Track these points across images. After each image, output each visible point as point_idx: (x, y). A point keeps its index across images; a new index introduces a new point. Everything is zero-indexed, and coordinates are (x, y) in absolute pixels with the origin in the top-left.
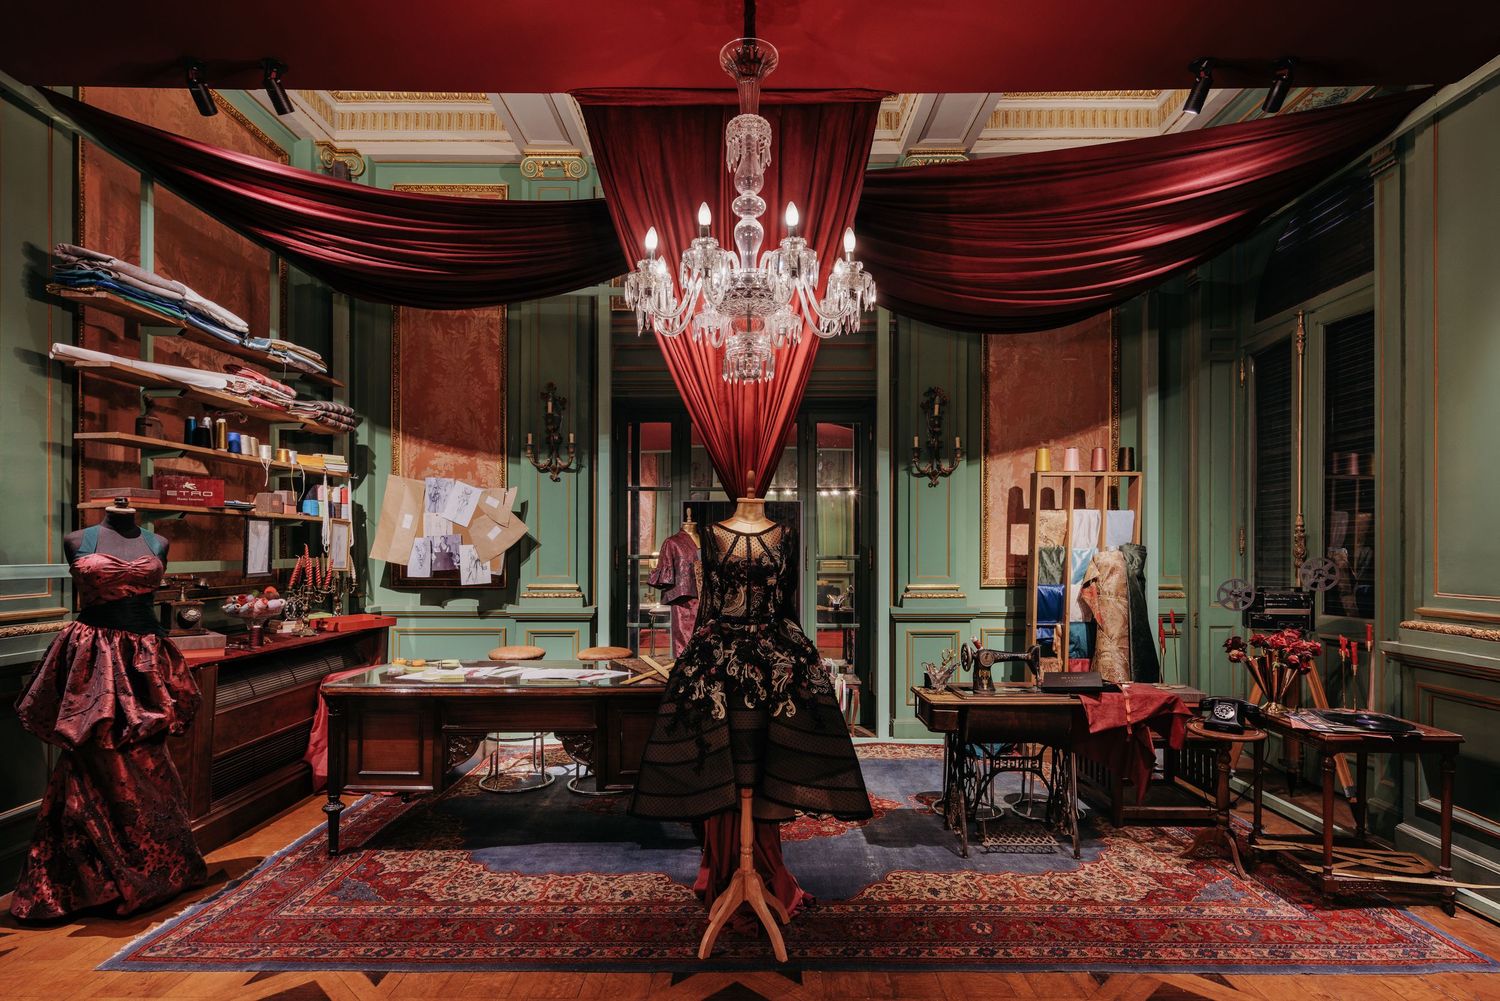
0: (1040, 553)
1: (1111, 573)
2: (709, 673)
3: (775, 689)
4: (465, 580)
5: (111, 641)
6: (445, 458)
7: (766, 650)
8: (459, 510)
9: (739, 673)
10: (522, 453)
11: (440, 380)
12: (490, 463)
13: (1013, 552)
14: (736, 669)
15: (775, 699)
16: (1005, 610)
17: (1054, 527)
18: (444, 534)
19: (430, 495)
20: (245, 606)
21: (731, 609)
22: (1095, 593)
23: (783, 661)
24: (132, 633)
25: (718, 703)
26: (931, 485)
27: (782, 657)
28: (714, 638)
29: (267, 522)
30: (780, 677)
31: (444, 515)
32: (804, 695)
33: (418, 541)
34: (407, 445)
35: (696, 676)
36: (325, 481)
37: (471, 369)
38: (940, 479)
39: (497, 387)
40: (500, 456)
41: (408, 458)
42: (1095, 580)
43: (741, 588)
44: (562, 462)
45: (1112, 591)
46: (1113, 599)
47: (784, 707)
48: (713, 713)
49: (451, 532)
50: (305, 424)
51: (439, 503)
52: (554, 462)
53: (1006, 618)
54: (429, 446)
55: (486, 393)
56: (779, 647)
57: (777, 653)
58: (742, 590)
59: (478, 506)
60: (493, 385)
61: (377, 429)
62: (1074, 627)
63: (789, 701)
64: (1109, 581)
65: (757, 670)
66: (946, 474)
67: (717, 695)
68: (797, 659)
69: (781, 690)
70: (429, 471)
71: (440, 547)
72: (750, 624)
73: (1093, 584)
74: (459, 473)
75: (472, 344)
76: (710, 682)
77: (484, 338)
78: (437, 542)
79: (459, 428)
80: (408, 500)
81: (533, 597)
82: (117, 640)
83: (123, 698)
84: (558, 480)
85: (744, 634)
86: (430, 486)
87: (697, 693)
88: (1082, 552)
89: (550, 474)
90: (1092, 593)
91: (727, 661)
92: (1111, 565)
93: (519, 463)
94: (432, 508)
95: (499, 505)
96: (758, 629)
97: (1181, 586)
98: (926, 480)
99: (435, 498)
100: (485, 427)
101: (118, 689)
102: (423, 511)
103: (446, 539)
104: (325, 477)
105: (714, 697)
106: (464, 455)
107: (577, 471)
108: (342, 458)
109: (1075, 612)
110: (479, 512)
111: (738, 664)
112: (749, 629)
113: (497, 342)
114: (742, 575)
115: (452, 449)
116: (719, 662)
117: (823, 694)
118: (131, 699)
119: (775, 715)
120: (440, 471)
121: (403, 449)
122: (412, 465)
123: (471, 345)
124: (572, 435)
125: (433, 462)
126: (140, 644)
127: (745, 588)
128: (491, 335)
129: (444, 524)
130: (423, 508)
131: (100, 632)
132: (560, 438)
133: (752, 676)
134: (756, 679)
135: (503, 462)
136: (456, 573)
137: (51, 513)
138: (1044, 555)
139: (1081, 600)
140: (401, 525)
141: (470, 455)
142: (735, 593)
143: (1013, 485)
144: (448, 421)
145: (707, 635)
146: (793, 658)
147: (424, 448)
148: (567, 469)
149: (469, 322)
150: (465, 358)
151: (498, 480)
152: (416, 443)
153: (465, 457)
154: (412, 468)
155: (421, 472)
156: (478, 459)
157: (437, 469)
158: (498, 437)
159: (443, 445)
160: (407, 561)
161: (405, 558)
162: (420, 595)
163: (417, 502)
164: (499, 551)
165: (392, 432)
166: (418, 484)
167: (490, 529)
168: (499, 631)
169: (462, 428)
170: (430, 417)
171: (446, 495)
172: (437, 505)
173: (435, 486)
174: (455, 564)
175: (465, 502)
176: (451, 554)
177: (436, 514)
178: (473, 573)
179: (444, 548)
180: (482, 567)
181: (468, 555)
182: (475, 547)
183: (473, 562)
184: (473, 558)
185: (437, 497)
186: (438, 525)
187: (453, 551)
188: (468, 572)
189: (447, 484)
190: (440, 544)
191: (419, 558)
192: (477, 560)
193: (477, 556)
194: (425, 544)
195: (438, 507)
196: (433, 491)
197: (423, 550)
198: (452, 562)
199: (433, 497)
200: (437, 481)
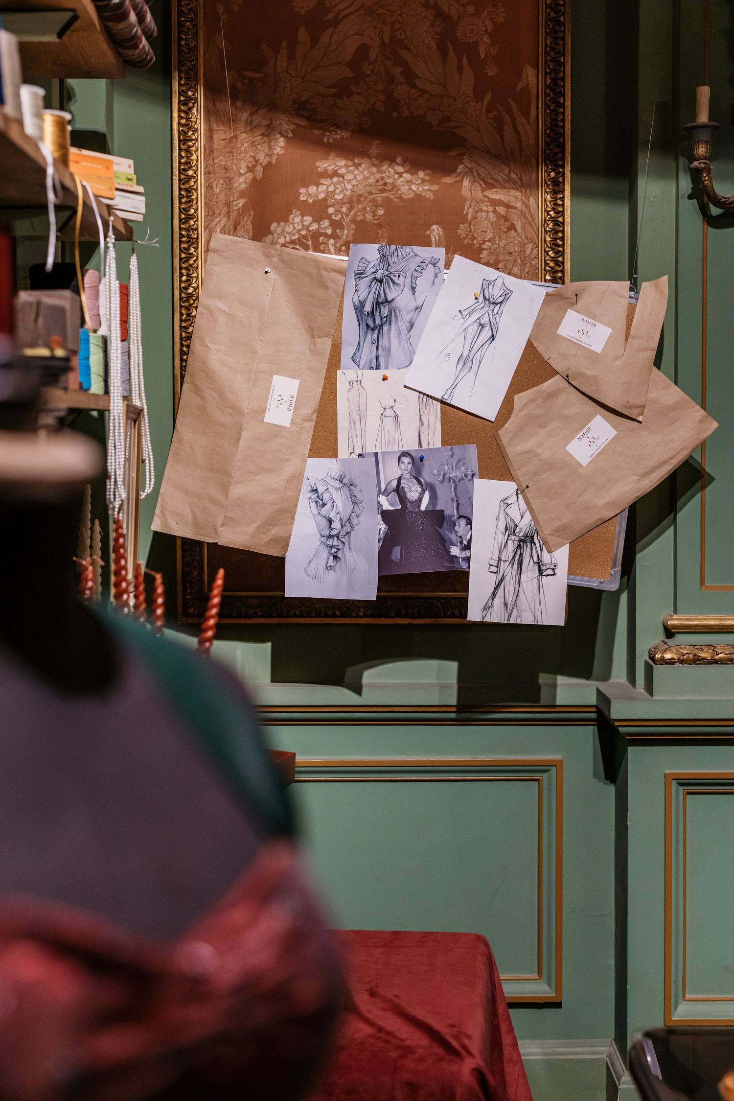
8: (465, 361)
12: (513, 197)
18: (413, 446)
34: (221, 135)
40: (542, 174)
41: (229, 180)
49: (434, 438)
51: (392, 337)
54: (297, 138)
59: (530, 345)
70: (299, 222)
71: (399, 491)
79: (397, 71)
80: (283, 325)
94: (368, 351)
95: (610, 340)
99: (377, 318)
100: (492, 71)
102: (334, 363)
103: (417, 462)
106: (414, 166)
115: (374, 150)
120: (337, 225)
121: (210, 152)
122: (241, 203)
125: (309, 193)
129: (409, 406)
130: (336, 349)
144: (363, 51)
147: (280, 145)
151: (537, 253)
152: (251, 127)
153: (421, 174)
154: (243, 210)
155: (274, 226)
156: (466, 183)
157: (329, 217)
158: (538, 111)
159: (345, 134)
160: (285, 542)
161: (275, 531)
162: (268, 645)
163: (312, 331)
164: (607, 505)
165: (176, 87)
166: (317, 264)
167: (577, 426)
168: (543, 767)
169: (410, 77)
170: (303, 35)
171: (418, 309)
172: (384, 342)
173: (379, 275)
174: (455, 551)
175: (487, 333)
176: (438, 517)
177: (380, 373)
178: (507, 579)
179: (413, 495)
180: (539, 564)
181: (498, 518)
182: (521, 491)
183: (511, 546)
184: (510, 529)
185: (385, 311)
186: (389, 412)
187: (445, 505)
188: (493, 579)
189: (421, 267)
190: (400, 479)
191: (327, 533)
192: (527, 540)
193: (525, 523)
194: (347, 484)
195: (388, 350)
196: (366, 292)
197: (340, 503)
198: (445, 544)
199: (372, 314)
200: (384, 257)
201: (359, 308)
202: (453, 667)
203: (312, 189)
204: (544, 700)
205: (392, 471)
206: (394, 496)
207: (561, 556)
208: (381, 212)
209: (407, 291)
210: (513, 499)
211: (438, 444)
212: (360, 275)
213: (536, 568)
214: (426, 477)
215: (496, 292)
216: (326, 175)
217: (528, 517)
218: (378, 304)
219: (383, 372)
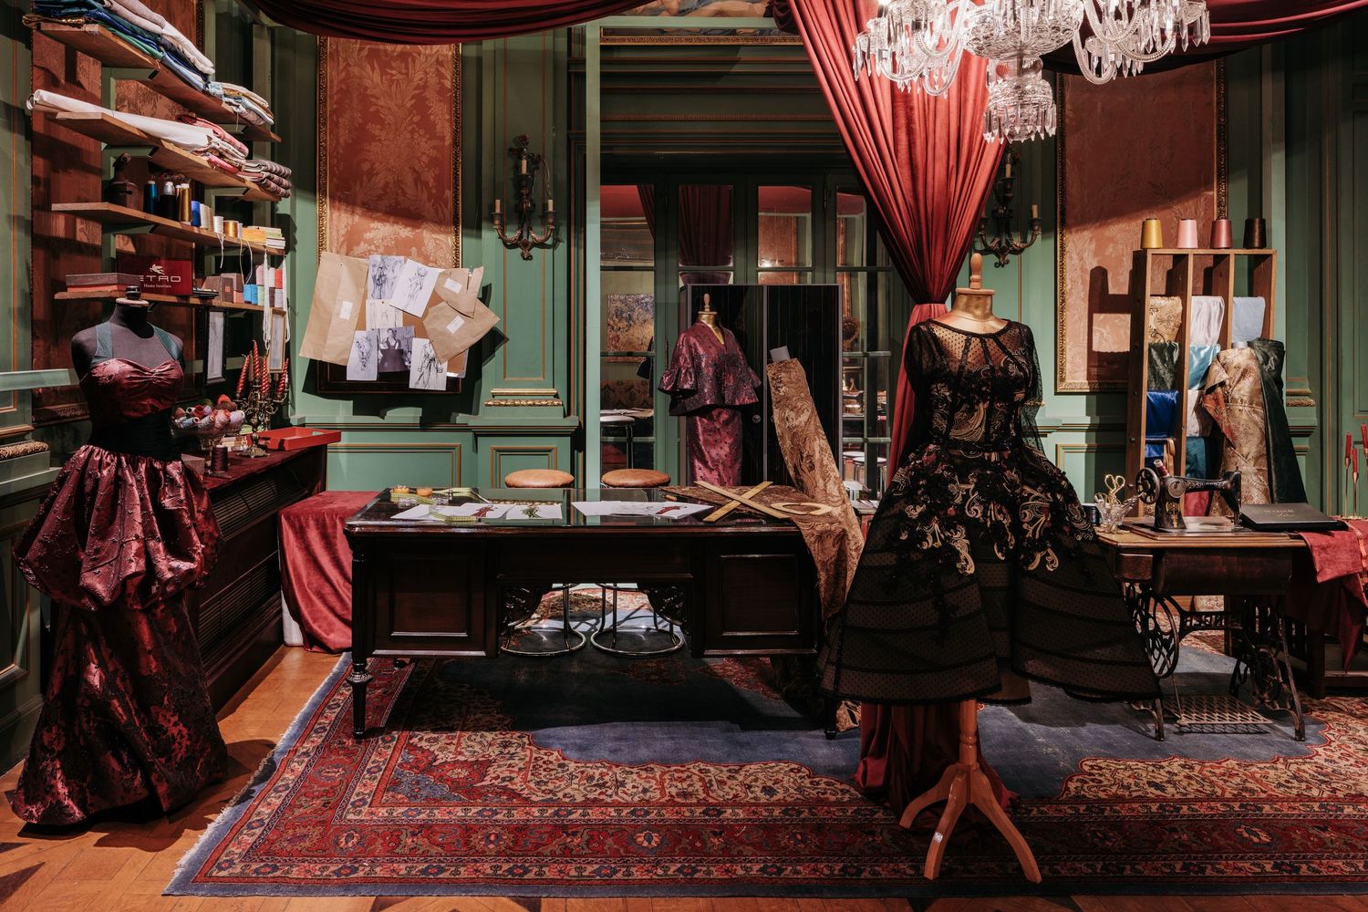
0: (1150, 351)
1: (1243, 375)
2: (946, 513)
3: (1029, 535)
4: (415, 382)
5: (135, 469)
6: (381, 231)
7: (1012, 484)
8: (411, 296)
9: (984, 514)
10: (484, 225)
11: (377, 132)
12: (441, 237)
13: (1095, 348)
14: (980, 509)
15: (1027, 548)
16: (1088, 420)
17: (1166, 317)
18: (393, 326)
19: (374, 277)
20: (205, 420)
21: (964, 431)
22: (1222, 400)
23: (1037, 498)
24: (157, 460)
25: (964, 553)
26: (998, 265)
27: (1037, 494)
28: (948, 469)
29: (222, 313)
30: (1035, 520)
31: (392, 302)
32: (1066, 540)
33: (360, 335)
34: (336, 214)
35: (925, 518)
36: (266, 261)
37: (416, 119)
38: (1009, 257)
39: (448, 141)
40: (453, 228)
41: (338, 231)
42: (1222, 384)
43: (981, 405)
44: (536, 236)
45: (1245, 398)
46: (1247, 409)
47: (1043, 558)
48: (958, 566)
50: (248, 189)
51: (386, 288)
52: (525, 234)
53: (1088, 431)
54: (363, 215)
55: (434, 148)
56: (1030, 481)
57: (1028, 489)
58: (982, 407)
59: (434, 291)
60: (442, 139)
62: (1191, 443)
63: (1049, 550)
64: (1239, 386)
65: (1004, 510)
66: (1018, 252)
67: (961, 543)
68: (1054, 496)
69: (1037, 537)
70: (363, 247)
71: (387, 342)
72: (990, 452)
73: (1219, 390)
74: (402, 249)
75: (418, 87)
76: (948, 525)
77: (433, 80)
79: (400, 193)
80: (346, 283)
81: (500, 405)
82: (143, 467)
83: (152, 543)
84: (530, 258)
85: (986, 464)
87: (930, 539)
88: (1200, 349)
89: (519, 251)
90: (1216, 400)
91: (965, 498)
92: (1243, 367)
93: (479, 237)
94: (377, 293)
95: (462, 289)
96: (1001, 457)
97: (1309, 390)
98: (993, 258)
99: (380, 281)
100: (434, 191)
101: (149, 533)
102: (365, 297)
103: (394, 332)
104: (266, 256)
105: (958, 546)
106: (406, 226)
107: (554, 246)
108: (278, 231)
109: (1192, 425)
110: (435, 299)
111: (981, 503)
112: (990, 457)
113: (448, 84)
114: (984, 389)
115: (392, 219)
116: (958, 500)
117: (1087, 541)
118: (161, 546)
119: (1031, 568)
120: (377, 247)
121: (331, 219)
122: (342, 239)
123: (415, 89)
124: (551, 202)
125: (368, 235)
126: (166, 472)
127: (986, 406)
128: (440, 76)
129: (392, 312)
130: (366, 292)
131: (123, 458)
132: (533, 205)
133: (1000, 518)
134: (1005, 522)
135: (457, 235)
136: (405, 374)
137: (16, 306)
138: (1154, 353)
139: (1200, 409)
140: (338, 315)
141: (415, 227)
142: (971, 411)
143: (1095, 265)
144: (387, 184)
145: (935, 465)
146: (1049, 495)
147: (357, 218)
148: (541, 245)
149: (414, 61)
150: (408, 105)
151: (450, 258)
152: (346, 211)
153: (408, 229)
154: (343, 242)
155: (354, 248)
156: (424, 232)
157: (374, 244)
158: (450, 204)
159: (381, 214)
160: (347, 360)
161: (344, 356)
162: (352, 402)
163: (357, 285)
164: (462, 347)
165: (318, 197)
166: (359, 263)
167: (450, 320)
168: (453, 448)
169: (404, 193)
170: (365, 178)
171: (395, 278)
172: (383, 289)
173: (381, 266)
174: (407, 364)
175: (419, 286)
176: (401, 352)
177: (381, 301)
178: (424, 374)
179: (392, 344)
180: (437, 368)
181: (422, 352)
182: (431, 342)
183: (427, 362)
184: (427, 356)
185: (383, 278)
186: (384, 314)
187: (404, 347)
188: (419, 374)
189: (396, 263)
190: (387, 338)
191: (362, 357)
192: (433, 360)
193: (432, 354)
194: (368, 340)
195: (385, 293)
196: (376, 272)
197: (366, 347)
198: (403, 361)
199: (379, 279)
200: (383, 259)
202: (420, 409)
203: (368, 234)
204: (452, 421)
205: (385, 336)
206: (385, 344)
207: (445, 365)
208: (393, 242)
209: (391, 272)
210: (427, 345)
211: (401, 325)
212: (374, 266)
213: (436, 370)
214: (397, 338)
215: (422, 272)
216: (373, 228)
217: (433, 352)
218: (381, 276)
219: (382, 300)
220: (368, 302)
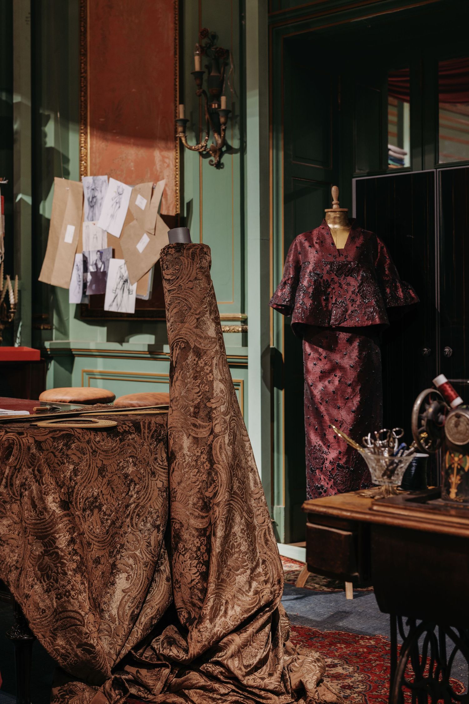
8: (112, 216)
31: (100, 224)
51: (96, 209)
59: (129, 209)
61: (71, 126)
71: (96, 264)
78: (93, 258)
84: (222, 166)
86: (88, 188)
89: (211, 159)
95: (146, 205)
103: (101, 253)
124: (223, 100)
129: (100, 233)
140: (64, 238)
161: (66, 280)
163: (78, 209)
164: (149, 265)
165: (80, 127)
166: (77, 185)
167: (139, 238)
171: (102, 198)
172: (94, 211)
173: (93, 187)
175: (118, 205)
178: (118, 296)
179: (99, 266)
180: (129, 290)
181: (117, 273)
182: (126, 262)
183: (121, 283)
184: (121, 277)
185: (95, 200)
186: (95, 236)
188: (114, 295)
190: (96, 260)
191: (79, 280)
192: (126, 280)
193: (126, 275)
195: (95, 214)
199: (91, 202)
200: (94, 181)
201: (88, 200)
206: (95, 267)
209: (100, 192)
210: (123, 266)
211: (105, 246)
213: (128, 292)
214: (103, 260)
217: (127, 272)
218: (93, 198)
219: (94, 222)
220: (85, 224)
